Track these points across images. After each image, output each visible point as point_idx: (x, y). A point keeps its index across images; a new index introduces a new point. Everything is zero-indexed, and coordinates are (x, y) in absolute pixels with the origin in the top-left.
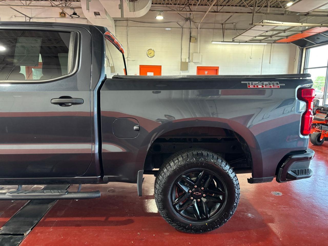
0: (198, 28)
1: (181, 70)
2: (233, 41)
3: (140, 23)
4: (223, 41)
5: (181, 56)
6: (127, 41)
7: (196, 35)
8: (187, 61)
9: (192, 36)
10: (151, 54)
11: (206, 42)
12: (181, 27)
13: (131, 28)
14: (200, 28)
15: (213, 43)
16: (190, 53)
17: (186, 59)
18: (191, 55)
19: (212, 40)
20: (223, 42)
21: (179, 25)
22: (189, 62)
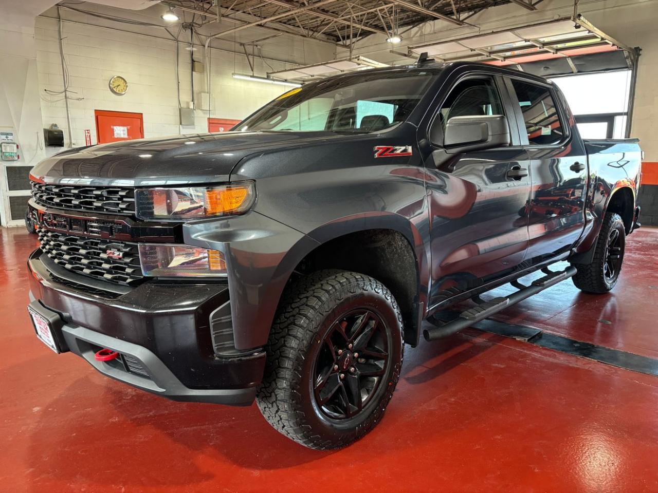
0: (204, 46)
1: (181, 124)
2: (268, 78)
3: (87, 15)
4: (252, 75)
5: (179, 96)
6: (61, 53)
7: (201, 58)
8: (191, 107)
9: (195, 59)
10: (117, 87)
11: (219, 73)
12: (174, 39)
13: (67, 24)
14: (208, 47)
15: (236, 77)
16: (195, 92)
17: (188, 103)
18: (195, 95)
19: (233, 72)
20: (253, 77)
21: (170, 33)
22: (194, 109)
